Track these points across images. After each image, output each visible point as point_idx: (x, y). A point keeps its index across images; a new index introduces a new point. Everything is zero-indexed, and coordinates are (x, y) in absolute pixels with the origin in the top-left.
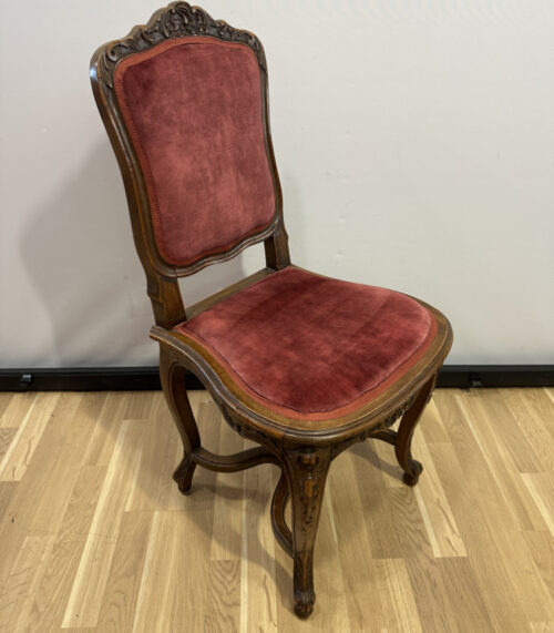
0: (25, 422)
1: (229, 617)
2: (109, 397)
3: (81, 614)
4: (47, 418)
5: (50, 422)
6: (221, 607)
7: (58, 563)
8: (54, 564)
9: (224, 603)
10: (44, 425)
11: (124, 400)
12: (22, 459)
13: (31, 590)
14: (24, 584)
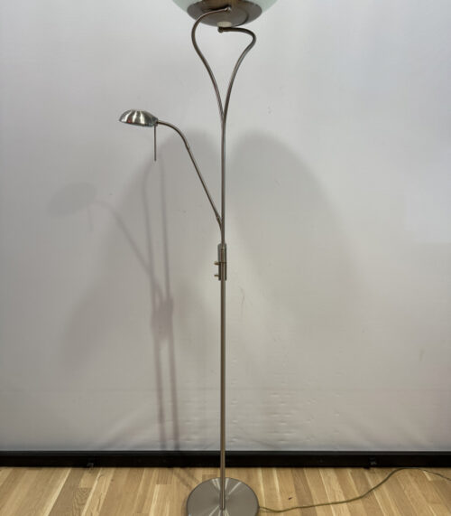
0: (95, 484)
2: (146, 471)
4: (109, 481)
5: (111, 484)
10: (107, 488)
11: (156, 472)
12: (95, 509)
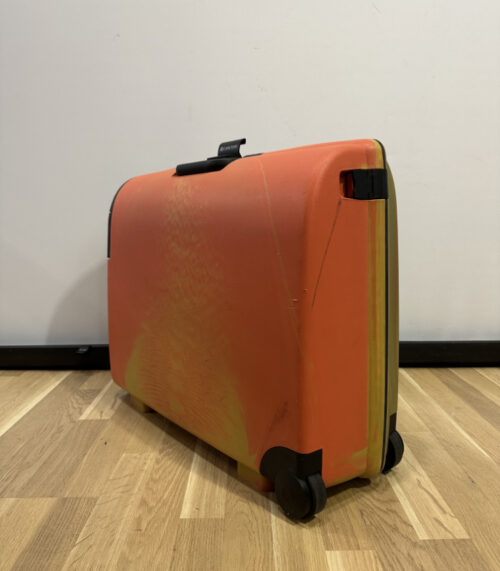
1: (391, 511)
3: (203, 508)
6: (375, 503)
7: (164, 471)
8: (160, 472)
9: (378, 500)
13: (136, 490)
14: (127, 485)
